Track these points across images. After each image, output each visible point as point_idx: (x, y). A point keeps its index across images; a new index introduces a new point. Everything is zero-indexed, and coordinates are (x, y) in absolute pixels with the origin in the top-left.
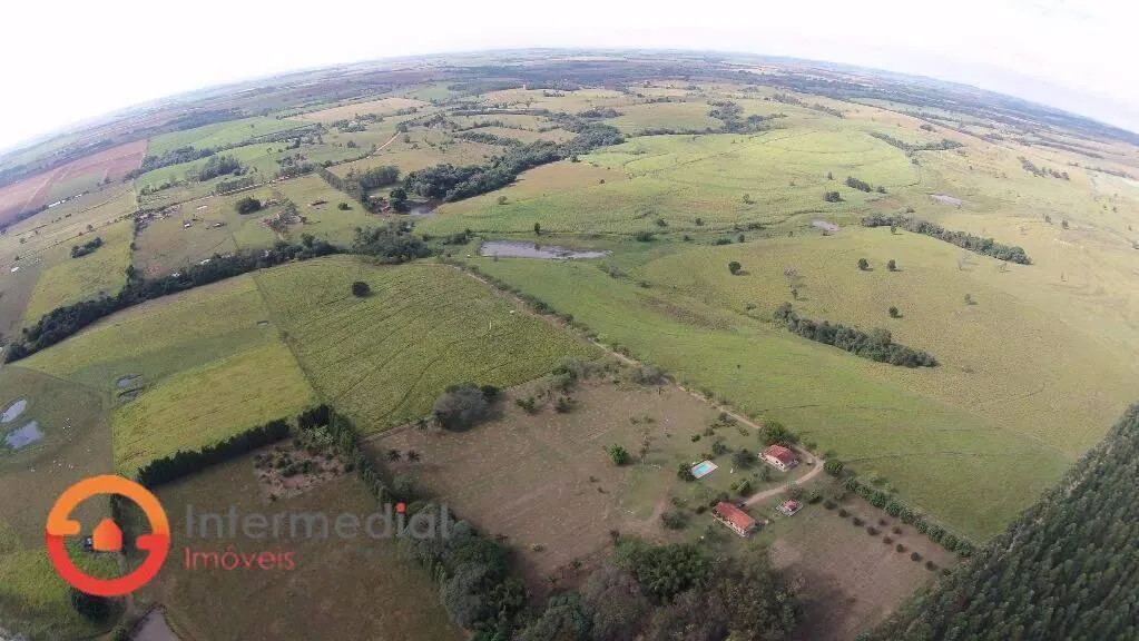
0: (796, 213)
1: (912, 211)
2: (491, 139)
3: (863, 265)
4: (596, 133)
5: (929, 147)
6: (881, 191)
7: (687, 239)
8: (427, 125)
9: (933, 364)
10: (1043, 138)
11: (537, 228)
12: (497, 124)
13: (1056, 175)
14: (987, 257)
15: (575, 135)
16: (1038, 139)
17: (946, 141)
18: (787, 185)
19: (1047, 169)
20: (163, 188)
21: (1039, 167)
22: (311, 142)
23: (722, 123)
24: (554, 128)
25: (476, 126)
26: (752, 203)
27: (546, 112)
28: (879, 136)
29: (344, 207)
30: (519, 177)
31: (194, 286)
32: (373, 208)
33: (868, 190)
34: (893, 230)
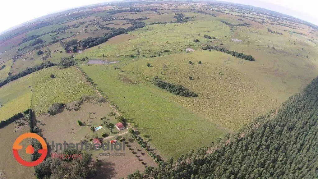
0: (182, 46)
1: (222, 44)
2: (108, 28)
3: (190, 62)
4: (138, 25)
5: (239, 25)
6: (215, 38)
7: (144, 56)
8: (94, 25)
9: (196, 96)
10: (279, 23)
11: (103, 55)
12: (112, 23)
13: (278, 33)
14: (239, 58)
15: (132, 25)
16: (277, 23)
17: (245, 23)
18: (183, 38)
19: (276, 32)
20: (23, 48)
21: (273, 31)
22: (62, 32)
23: (176, 20)
24: (127, 24)
25: (106, 24)
26: (169, 44)
27: (127, 19)
28: (224, 22)
29: (61, 52)
30: (109, 40)
31: (21, 77)
32: (68, 51)
33: (210, 38)
34: (210, 51)
